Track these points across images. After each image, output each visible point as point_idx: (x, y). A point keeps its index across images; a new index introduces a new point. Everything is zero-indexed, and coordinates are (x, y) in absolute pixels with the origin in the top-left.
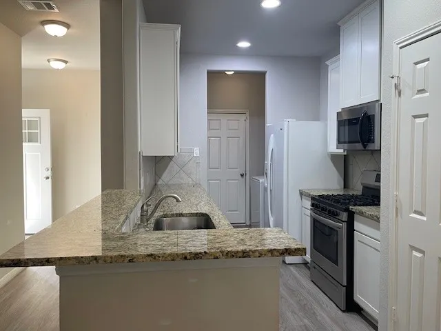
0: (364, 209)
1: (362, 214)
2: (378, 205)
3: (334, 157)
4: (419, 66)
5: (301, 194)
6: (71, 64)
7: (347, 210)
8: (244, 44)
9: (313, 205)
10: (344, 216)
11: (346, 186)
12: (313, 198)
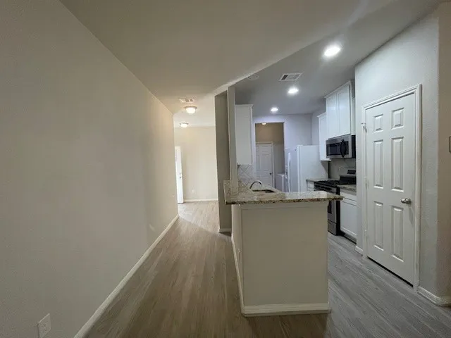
0: (345, 186)
1: (344, 188)
2: (355, 184)
3: (323, 163)
4: (377, 118)
5: (307, 181)
6: (190, 125)
7: (336, 187)
8: (274, 110)
9: (316, 186)
10: (335, 190)
11: (329, 177)
12: (315, 183)
